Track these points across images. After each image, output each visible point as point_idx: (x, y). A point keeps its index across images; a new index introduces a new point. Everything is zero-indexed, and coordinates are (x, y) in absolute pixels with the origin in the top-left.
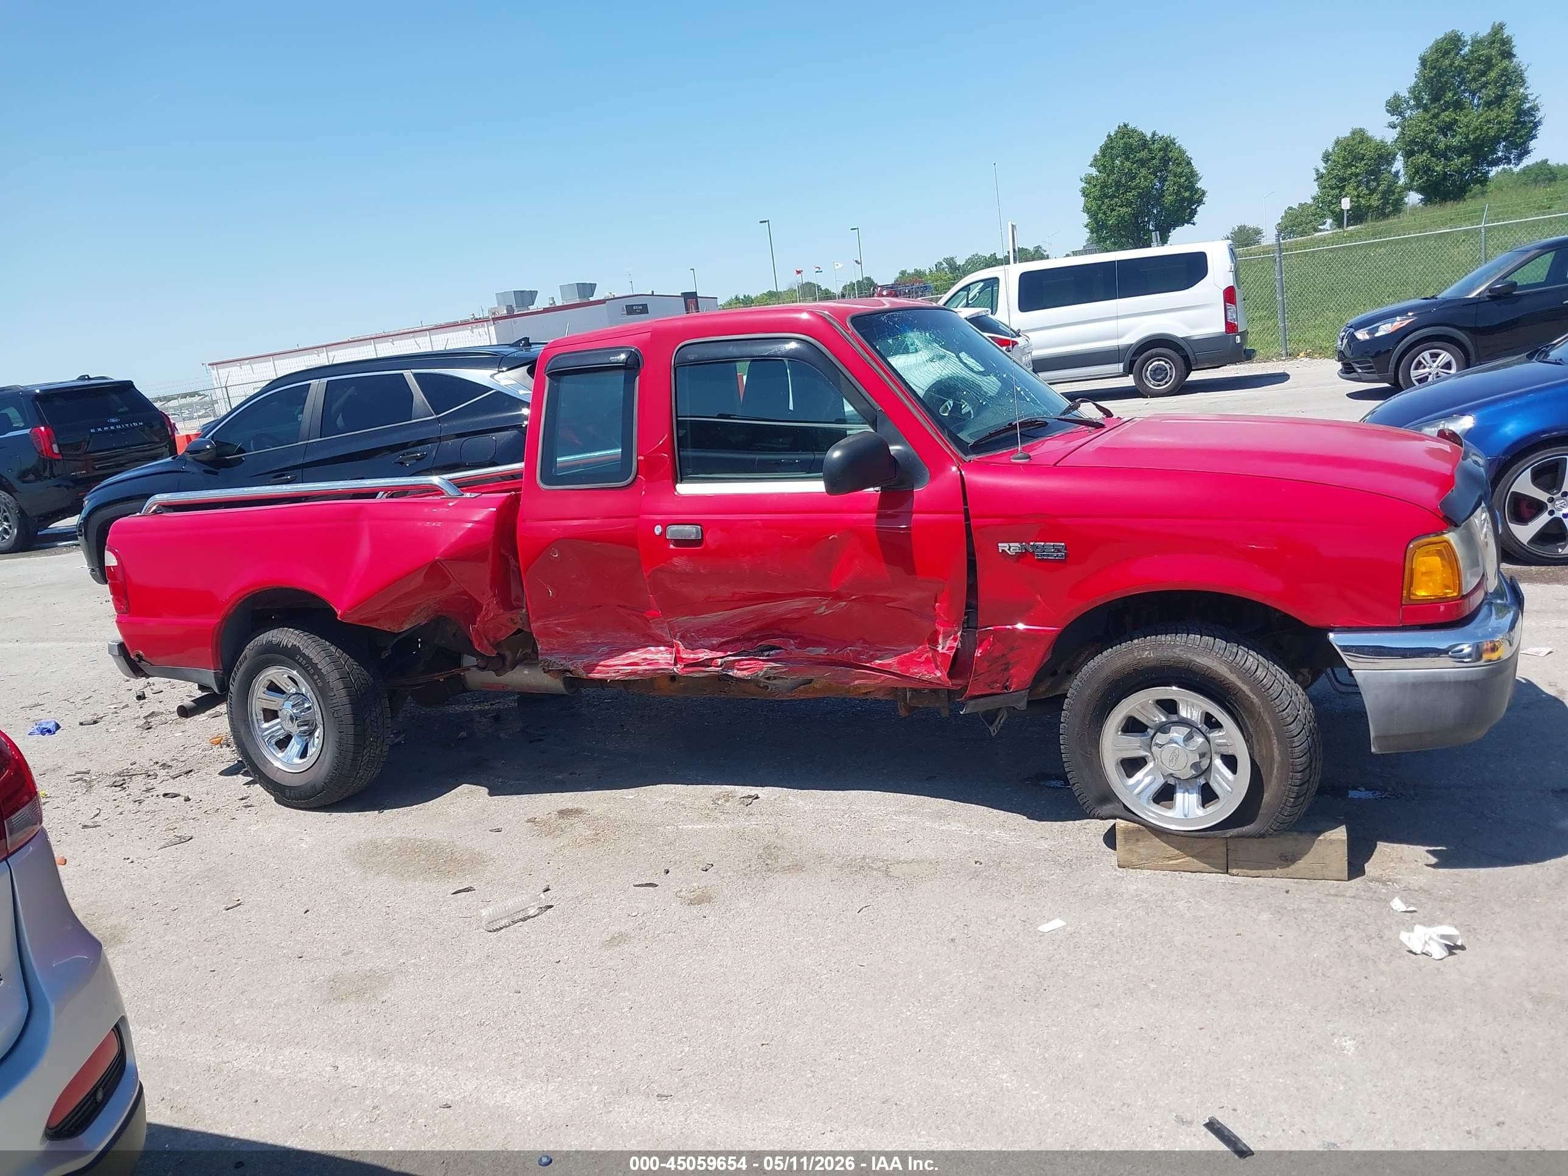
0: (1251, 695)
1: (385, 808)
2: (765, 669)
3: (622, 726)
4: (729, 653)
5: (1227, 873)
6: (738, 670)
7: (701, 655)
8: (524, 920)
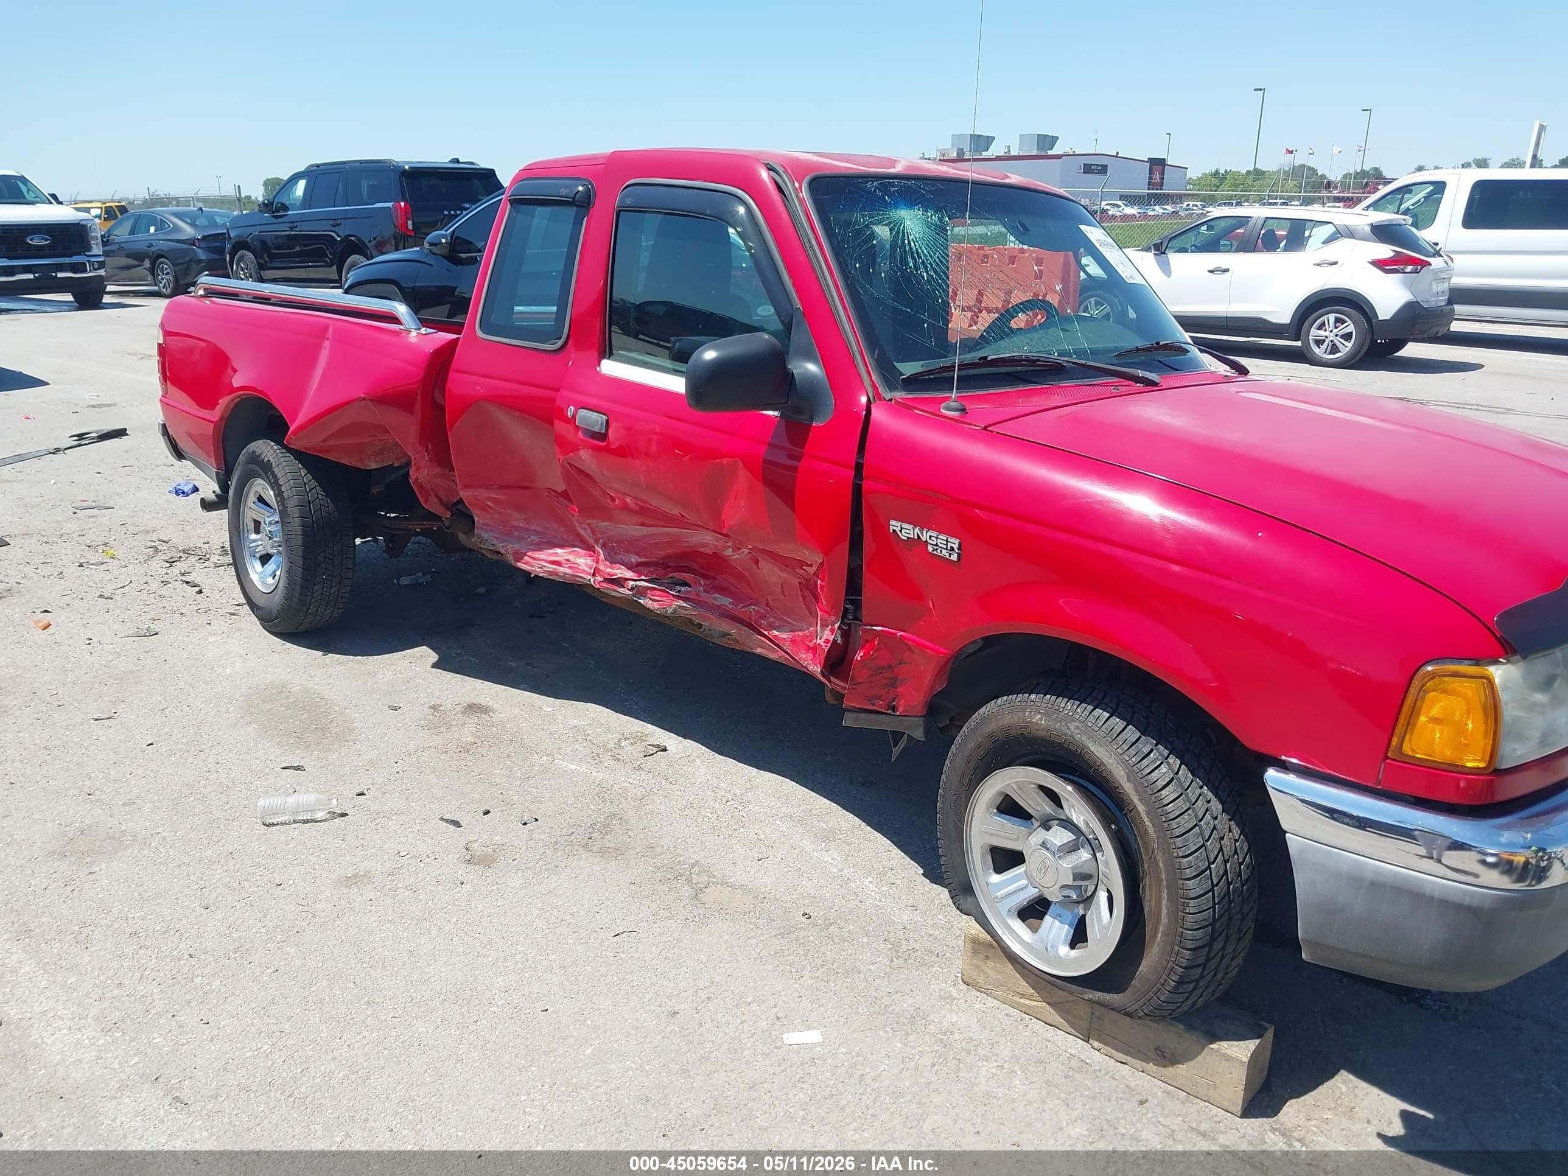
0: (1146, 820)
1: (331, 652)
2: (674, 606)
3: (631, 623)
4: (643, 577)
5: (1088, 1042)
6: (651, 599)
7: (617, 572)
8: (305, 822)
